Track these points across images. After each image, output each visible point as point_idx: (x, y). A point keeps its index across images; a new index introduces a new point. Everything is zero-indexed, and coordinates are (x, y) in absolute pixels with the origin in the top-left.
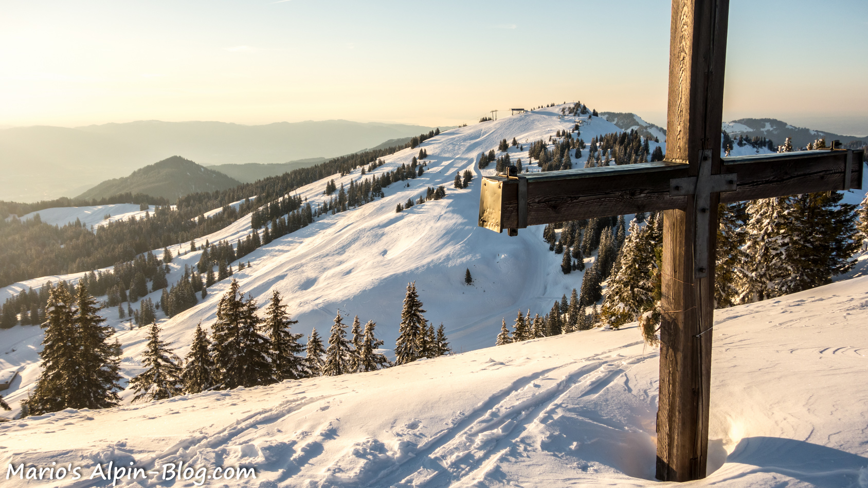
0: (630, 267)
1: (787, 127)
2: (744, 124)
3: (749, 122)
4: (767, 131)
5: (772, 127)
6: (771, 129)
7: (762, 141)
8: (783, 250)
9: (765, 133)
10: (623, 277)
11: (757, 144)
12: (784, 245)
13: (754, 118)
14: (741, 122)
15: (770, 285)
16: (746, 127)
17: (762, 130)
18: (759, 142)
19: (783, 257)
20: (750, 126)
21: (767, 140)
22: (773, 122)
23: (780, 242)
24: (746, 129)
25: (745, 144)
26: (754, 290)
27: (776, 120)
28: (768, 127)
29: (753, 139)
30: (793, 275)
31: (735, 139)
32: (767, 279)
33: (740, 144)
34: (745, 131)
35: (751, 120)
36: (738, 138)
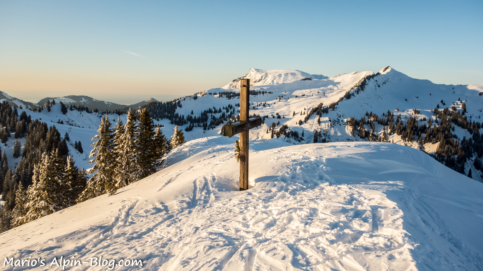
0: (45, 180)
1: (93, 100)
2: (71, 98)
3: (73, 97)
4: (83, 102)
5: (86, 100)
6: (85, 101)
7: (82, 107)
8: (135, 159)
9: (83, 103)
10: (41, 186)
11: (80, 109)
12: (135, 156)
13: (75, 95)
14: (69, 97)
15: (131, 175)
16: (72, 100)
17: (81, 101)
18: (81, 108)
19: (136, 162)
20: (74, 99)
21: (85, 107)
22: (86, 97)
23: (133, 155)
24: (72, 101)
25: (74, 109)
26: (123, 179)
27: (87, 96)
28: (84, 100)
29: (78, 106)
30: (140, 169)
31: (68, 106)
32: (129, 173)
33: (71, 109)
34: (72, 102)
35: (74, 96)
36: (69, 106)
